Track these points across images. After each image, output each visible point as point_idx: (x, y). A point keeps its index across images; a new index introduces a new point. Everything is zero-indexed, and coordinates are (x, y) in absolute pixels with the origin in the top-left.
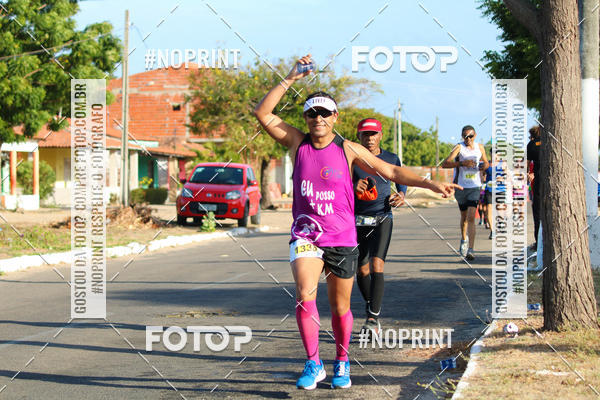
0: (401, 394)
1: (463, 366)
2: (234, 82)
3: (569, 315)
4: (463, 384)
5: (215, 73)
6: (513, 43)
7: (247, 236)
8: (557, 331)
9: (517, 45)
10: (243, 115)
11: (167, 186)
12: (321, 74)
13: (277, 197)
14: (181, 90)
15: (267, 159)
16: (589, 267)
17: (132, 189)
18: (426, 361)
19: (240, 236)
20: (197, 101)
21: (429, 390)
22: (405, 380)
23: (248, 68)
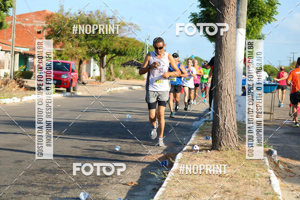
0: (141, 177)
1: (171, 165)
2: (68, 21)
3: (225, 143)
5: (58, 16)
6: (205, 9)
7: (71, 96)
8: (218, 150)
9: (206, 10)
10: (71, 37)
11: (33, 70)
12: (110, 20)
13: (86, 78)
14: (41, 23)
15: (82, 59)
16: (235, 120)
17: (15, 71)
18: (154, 162)
19: (67, 96)
20: (49, 30)
21: (154, 175)
22: (143, 170)
23: (75, 15)
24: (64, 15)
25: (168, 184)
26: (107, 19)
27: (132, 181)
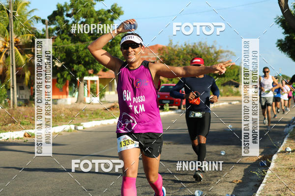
0: (244, 175)
1: (269, 165)
2: (176, 52)
4: (269, 172)
5: (168, 49)
6: (289, 35)
7: (182, 113)
14: (155, 55)
18: (254, 163)
19: (179, 113)
21: (255, 174)
22: (245, 170)
23: (182, 47)
24: (173, 47)
25: (267, 181)
26: (208, 48)
27: (236, 179)
